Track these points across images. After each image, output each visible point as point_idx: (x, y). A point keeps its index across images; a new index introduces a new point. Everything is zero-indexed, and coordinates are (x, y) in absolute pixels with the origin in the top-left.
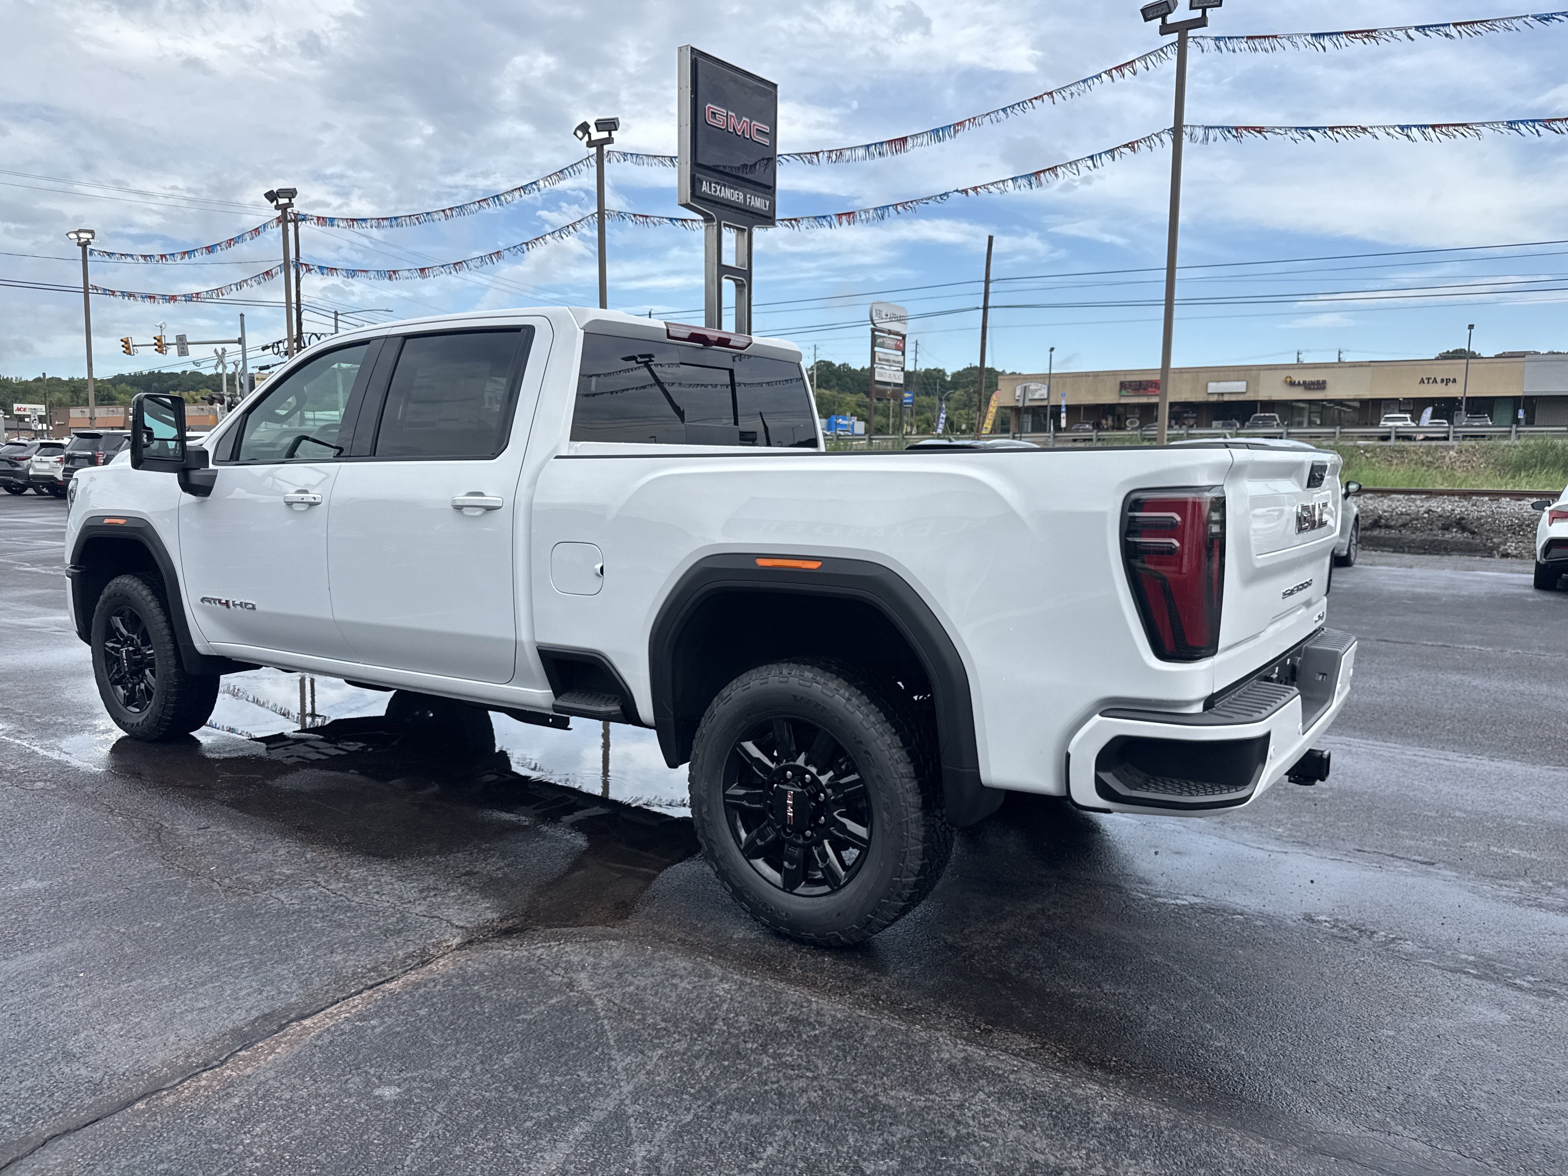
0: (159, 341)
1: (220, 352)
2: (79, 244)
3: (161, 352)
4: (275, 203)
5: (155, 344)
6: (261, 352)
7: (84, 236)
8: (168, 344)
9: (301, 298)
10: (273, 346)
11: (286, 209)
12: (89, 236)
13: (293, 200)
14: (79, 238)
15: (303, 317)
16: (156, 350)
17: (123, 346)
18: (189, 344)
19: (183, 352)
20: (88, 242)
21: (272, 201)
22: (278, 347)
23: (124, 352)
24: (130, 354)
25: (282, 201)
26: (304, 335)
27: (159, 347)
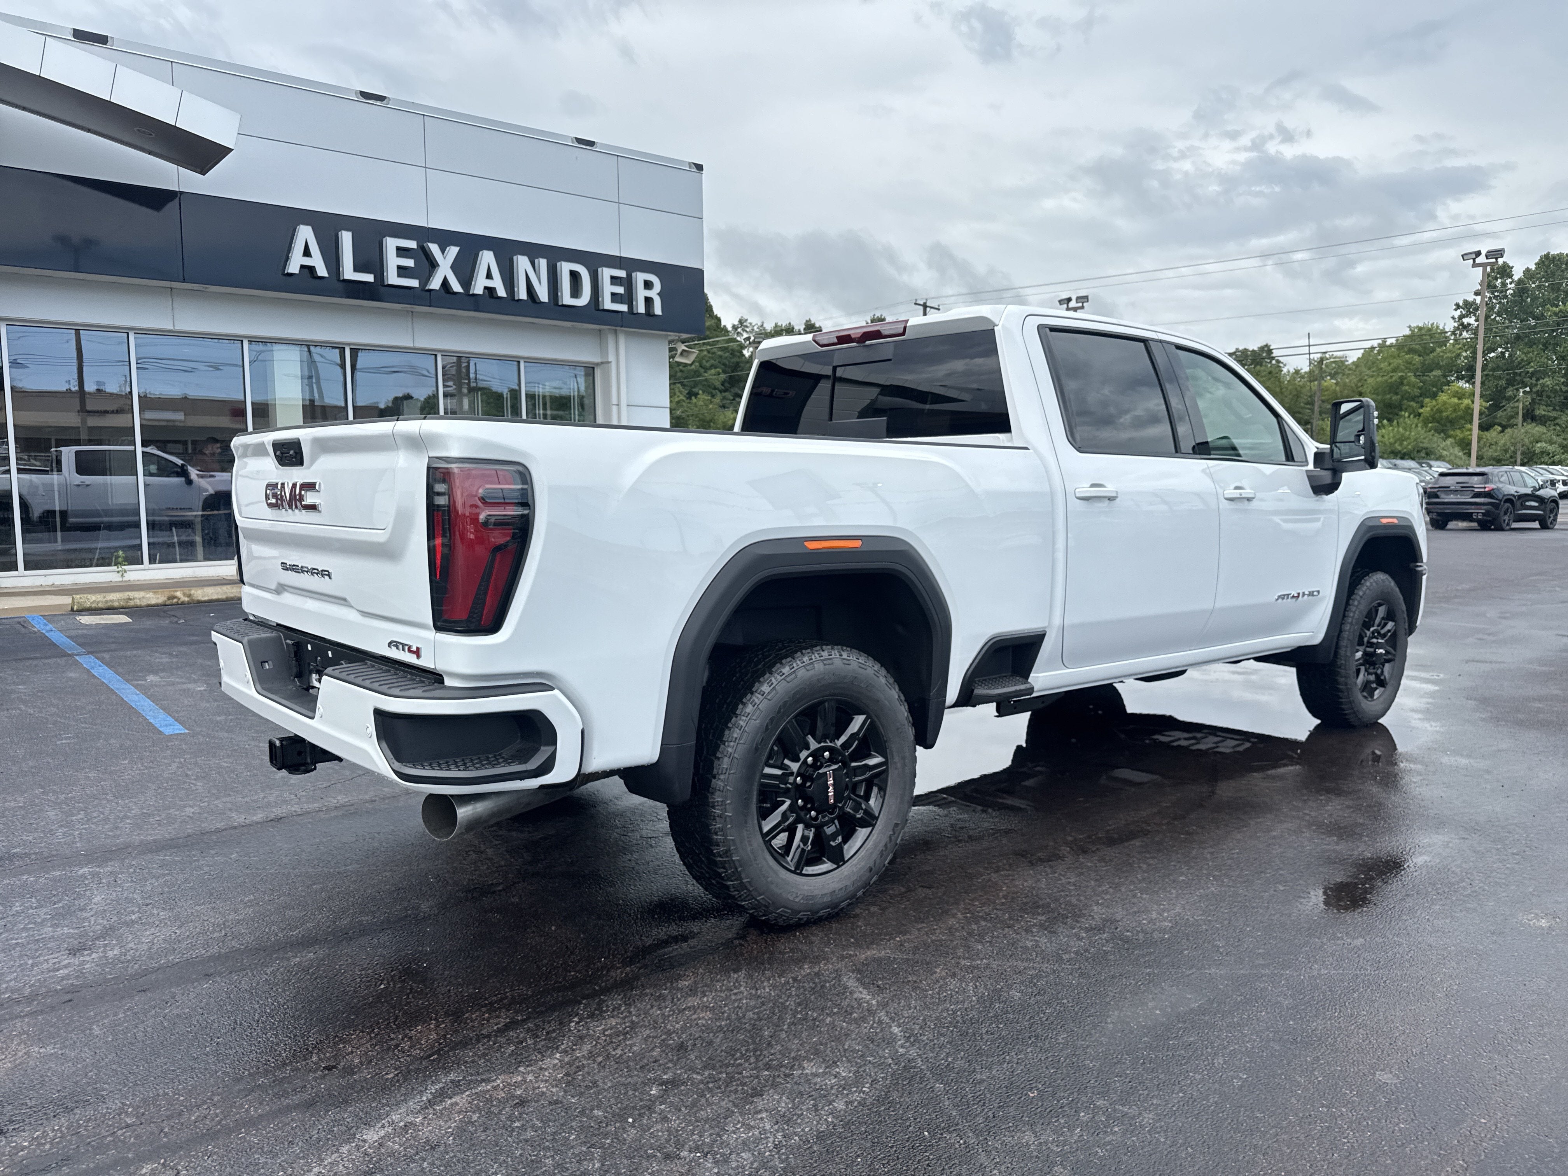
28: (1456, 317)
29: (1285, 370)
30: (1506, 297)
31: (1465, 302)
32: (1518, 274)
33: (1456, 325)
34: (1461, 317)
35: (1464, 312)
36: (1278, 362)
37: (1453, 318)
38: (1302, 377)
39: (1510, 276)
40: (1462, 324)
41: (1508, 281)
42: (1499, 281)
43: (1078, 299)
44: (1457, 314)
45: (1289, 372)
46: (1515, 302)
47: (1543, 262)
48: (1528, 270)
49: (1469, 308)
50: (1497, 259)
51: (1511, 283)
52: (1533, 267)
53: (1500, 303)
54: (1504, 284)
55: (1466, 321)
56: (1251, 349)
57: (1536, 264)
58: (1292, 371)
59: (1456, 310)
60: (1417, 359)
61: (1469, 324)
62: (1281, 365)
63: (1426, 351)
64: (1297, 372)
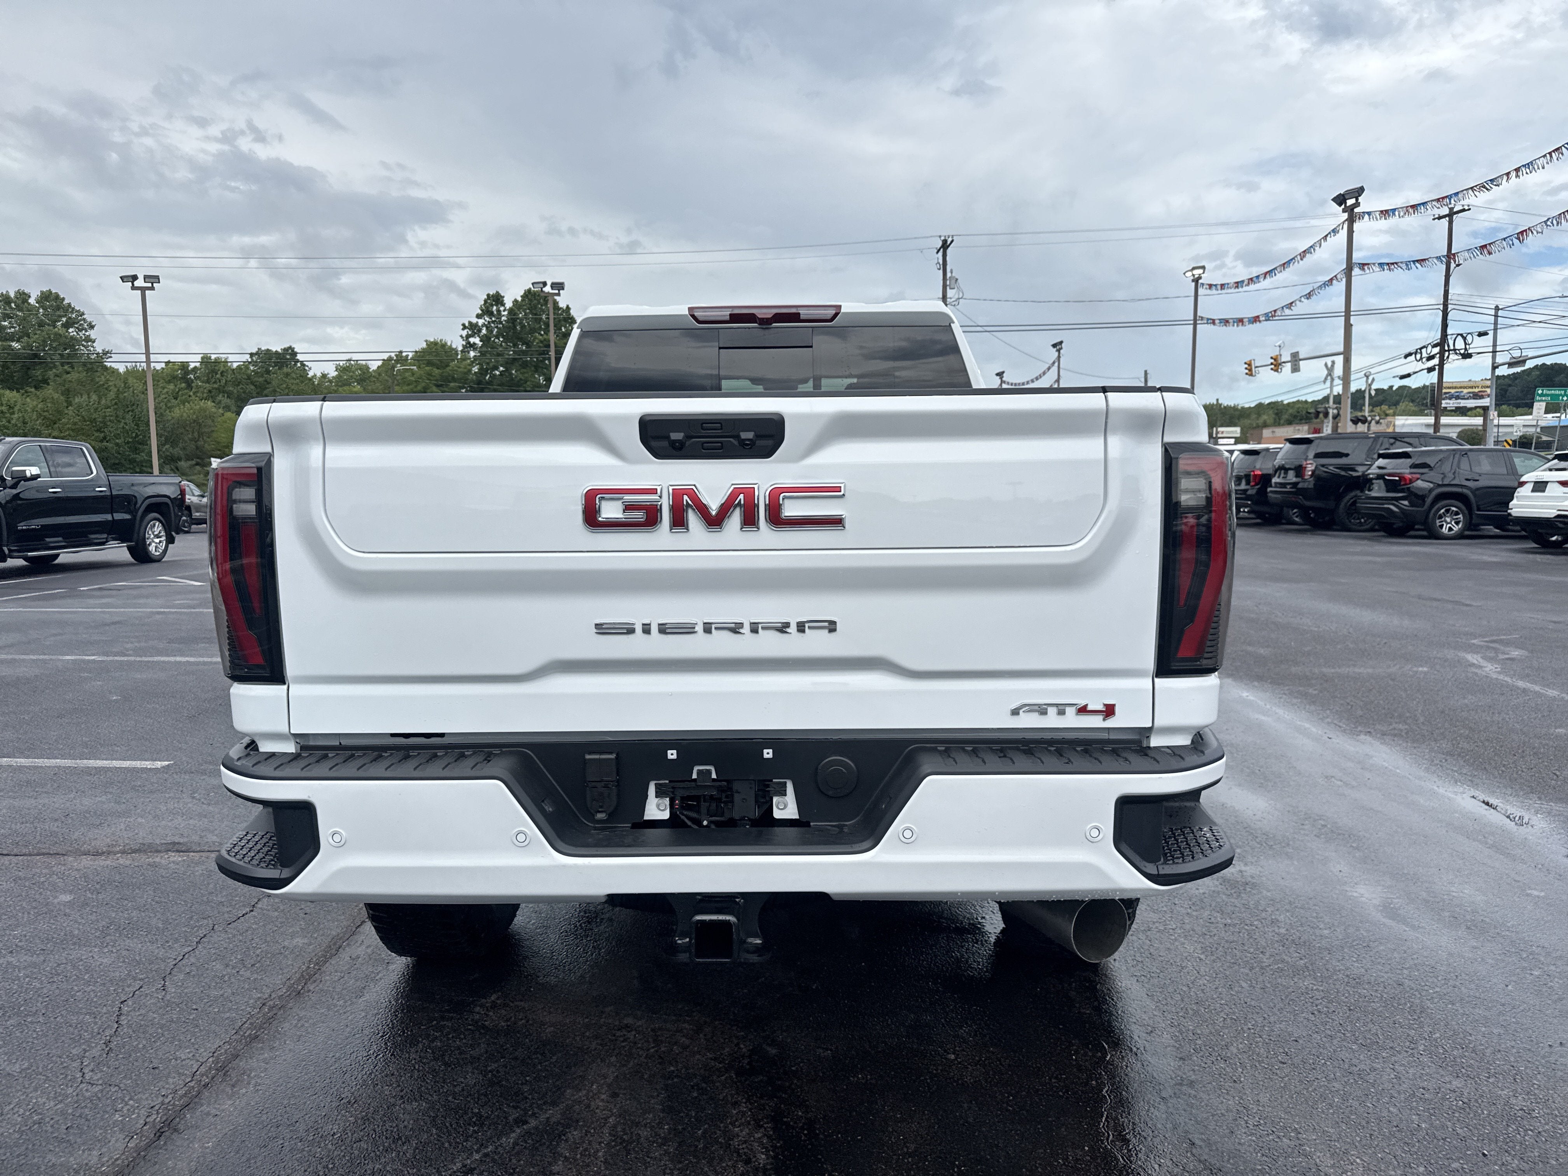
0: (1275, 360)
1: (1329, 365)
2: (1193, 281)
3: (1276, 371)
4: (1343, 206)
5: (1272, 364)
6: (1403, 361)
7: (1197, 272)
8: (1284, 362)
9: (1450, 297)
10: (1416, 353)
11: (1352, 210)
12: (1201, 271)
13: (1360, 199)
14: (1193, 275)
15: (1449, 317)
16: (1272, 369)
17: (1246, 369)
18: (1301, 360)
19: (1296, 369)
20: (1200, 278)
21: (1340, 205)
22: (1421, 353)
23: (1247, 374)
24: (1251, 375)
25: (1350, 202)
26: (1449, 337)
27: (1275, 366)
28: (464, 336)
29: (311, 374)
30: (501, 323)
31: (470, 323)
32: (509, 304)
33: (464, 343)
34: (468, 336)
35: (470, 333)
36: (304, 365)
37: (461, 336)
38: (330, 381)
39: (503, 305)
40: (469, 343)
41: (502, 309)
42: (495, 308)
43: (146, 278)
44: (464, 333)
45: (315, 375)
46: (509, 328)
47: (527, 296)
48: (516, 301)
49: (473, 328)
50: (559, 291)
51: (504, 311)
52: (519, 299)
53: (497, 327)
54: (499, 311)
55: (472, 340)
56: (274, 350)
57: (521, 296)
58: (319, 375)
59: (463, 329)
60: (436, 371)
61: (475, 344)
62: (307, 368)
63: (444, 365)
64: (324, 376)
